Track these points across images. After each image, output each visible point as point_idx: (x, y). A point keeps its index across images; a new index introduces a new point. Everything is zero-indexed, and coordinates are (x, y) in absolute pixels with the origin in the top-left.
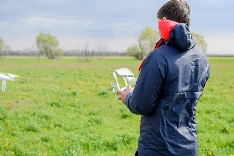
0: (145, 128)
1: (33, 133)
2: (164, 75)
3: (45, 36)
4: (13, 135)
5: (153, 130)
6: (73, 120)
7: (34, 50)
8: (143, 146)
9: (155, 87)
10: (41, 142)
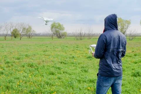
2: (105, 42)
3: (56, 24)
6: (73, 70)
9: (102, 47)
10: (57, 79)
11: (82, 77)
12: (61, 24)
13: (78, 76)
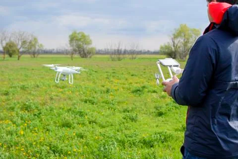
0: (192, 121)
1: (68, 129)
3: (79, 34)
4: (47, 130)
5: (201, 123)
7: (67, 48)
8: (190, 140)
10: (76, 138)
11: (127, 132)
12: (86, 34)
13: (118, 131)
